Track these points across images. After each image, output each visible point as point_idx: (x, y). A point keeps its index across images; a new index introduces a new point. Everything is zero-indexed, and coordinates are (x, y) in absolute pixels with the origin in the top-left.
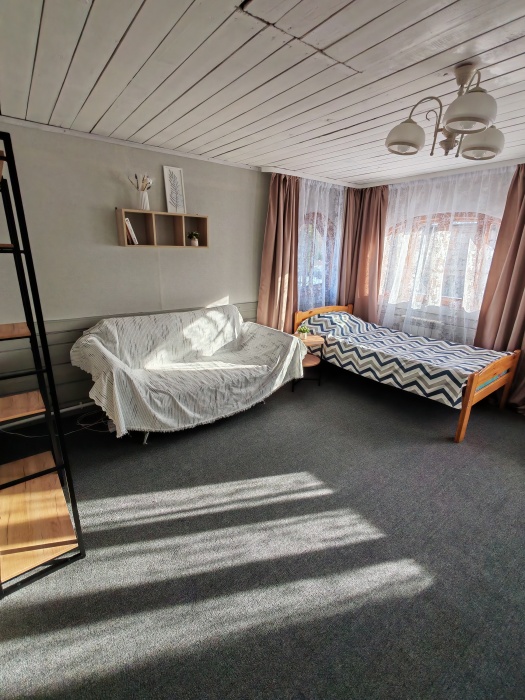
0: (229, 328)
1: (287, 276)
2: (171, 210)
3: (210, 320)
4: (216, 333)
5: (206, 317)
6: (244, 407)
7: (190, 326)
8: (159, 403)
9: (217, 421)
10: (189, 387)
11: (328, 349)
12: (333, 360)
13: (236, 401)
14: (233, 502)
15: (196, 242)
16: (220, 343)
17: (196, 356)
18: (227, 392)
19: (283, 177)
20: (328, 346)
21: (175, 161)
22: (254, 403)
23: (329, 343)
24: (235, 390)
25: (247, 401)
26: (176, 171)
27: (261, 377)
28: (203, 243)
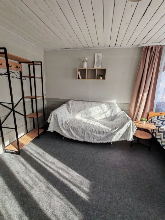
0: (109, 112)
1: (146, 94)
3: (101, 108)
4: (102, 113)
5: (100, 106)
6: (96, 141)
7: (94, 108)
9: (83, 141)
11: (158, 134)
13: (94, 138)
15: (101, 78)
18: (90, 133)
20: (159, 132)
21: (99, 51)
22: (101, 142)
23: (160, 130)
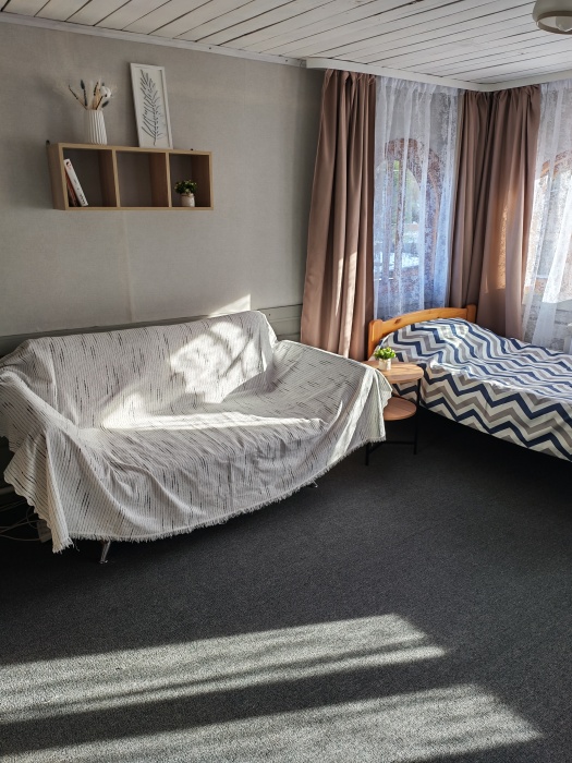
0: (251, 353)
1: (354, 258)
2: (146, 143)
3: (218, 339)
4: (228, 363)
5: (211, 334)
6: (278, 494)
7: (182, 351)
8: (127, 488)
9: (231, 520)
10: (182, 460)
11: (430, 388)
12: (441, 408)
13: (265, 483)
14: (262, 670)
15: (191, 200)
16: (235, 379)
17: (195, 403)
18: (247, 468)
19: (346, 76)
20: (431, 382)
21: (152, 55)
22: (297, 486)
23: (432, 376)
24: (264, 465)
25: (285, 484)
26: (153, 72)
27: (309, 441)
28: (203, 201)
